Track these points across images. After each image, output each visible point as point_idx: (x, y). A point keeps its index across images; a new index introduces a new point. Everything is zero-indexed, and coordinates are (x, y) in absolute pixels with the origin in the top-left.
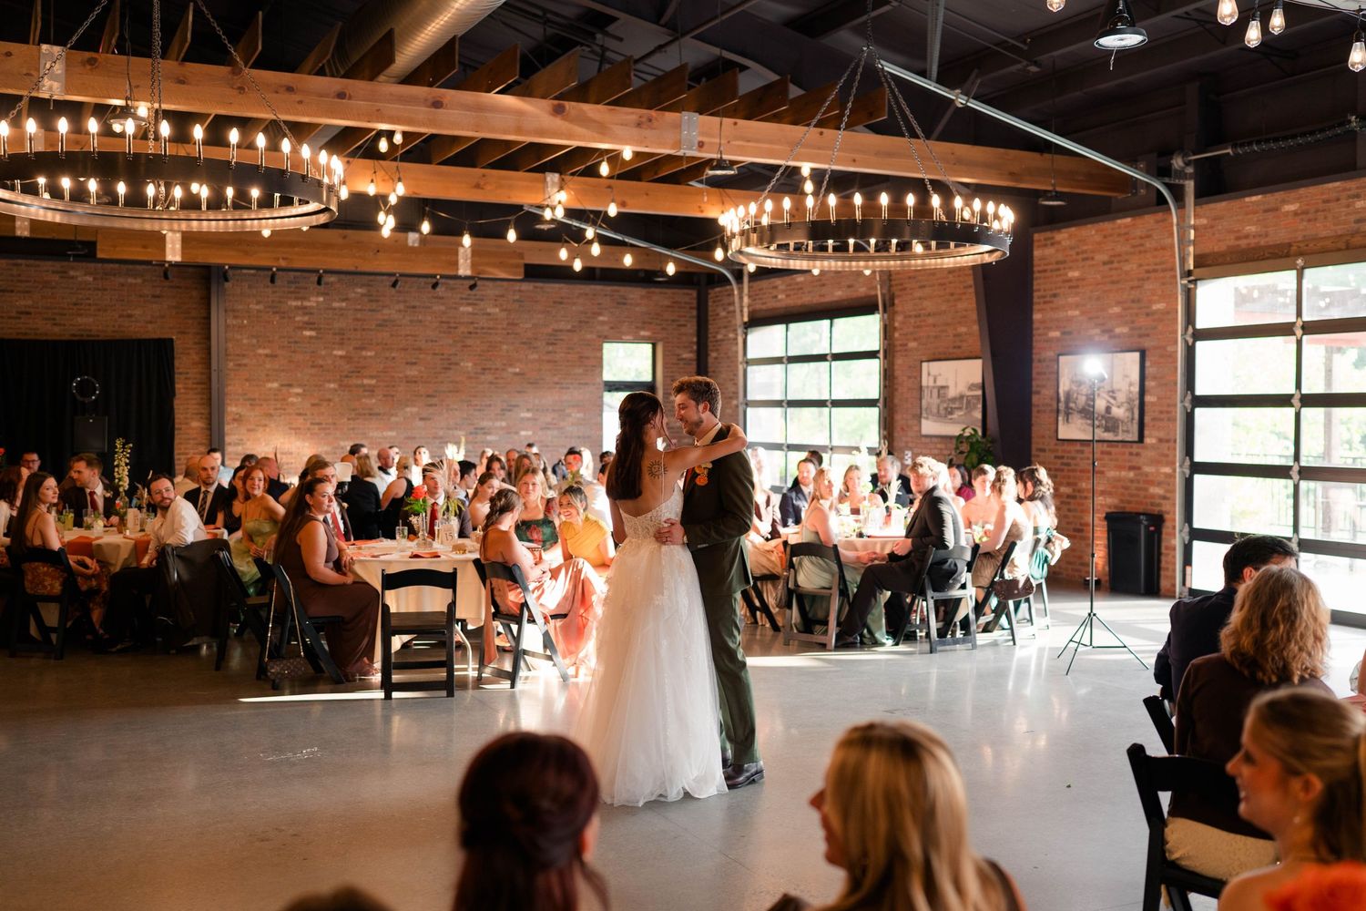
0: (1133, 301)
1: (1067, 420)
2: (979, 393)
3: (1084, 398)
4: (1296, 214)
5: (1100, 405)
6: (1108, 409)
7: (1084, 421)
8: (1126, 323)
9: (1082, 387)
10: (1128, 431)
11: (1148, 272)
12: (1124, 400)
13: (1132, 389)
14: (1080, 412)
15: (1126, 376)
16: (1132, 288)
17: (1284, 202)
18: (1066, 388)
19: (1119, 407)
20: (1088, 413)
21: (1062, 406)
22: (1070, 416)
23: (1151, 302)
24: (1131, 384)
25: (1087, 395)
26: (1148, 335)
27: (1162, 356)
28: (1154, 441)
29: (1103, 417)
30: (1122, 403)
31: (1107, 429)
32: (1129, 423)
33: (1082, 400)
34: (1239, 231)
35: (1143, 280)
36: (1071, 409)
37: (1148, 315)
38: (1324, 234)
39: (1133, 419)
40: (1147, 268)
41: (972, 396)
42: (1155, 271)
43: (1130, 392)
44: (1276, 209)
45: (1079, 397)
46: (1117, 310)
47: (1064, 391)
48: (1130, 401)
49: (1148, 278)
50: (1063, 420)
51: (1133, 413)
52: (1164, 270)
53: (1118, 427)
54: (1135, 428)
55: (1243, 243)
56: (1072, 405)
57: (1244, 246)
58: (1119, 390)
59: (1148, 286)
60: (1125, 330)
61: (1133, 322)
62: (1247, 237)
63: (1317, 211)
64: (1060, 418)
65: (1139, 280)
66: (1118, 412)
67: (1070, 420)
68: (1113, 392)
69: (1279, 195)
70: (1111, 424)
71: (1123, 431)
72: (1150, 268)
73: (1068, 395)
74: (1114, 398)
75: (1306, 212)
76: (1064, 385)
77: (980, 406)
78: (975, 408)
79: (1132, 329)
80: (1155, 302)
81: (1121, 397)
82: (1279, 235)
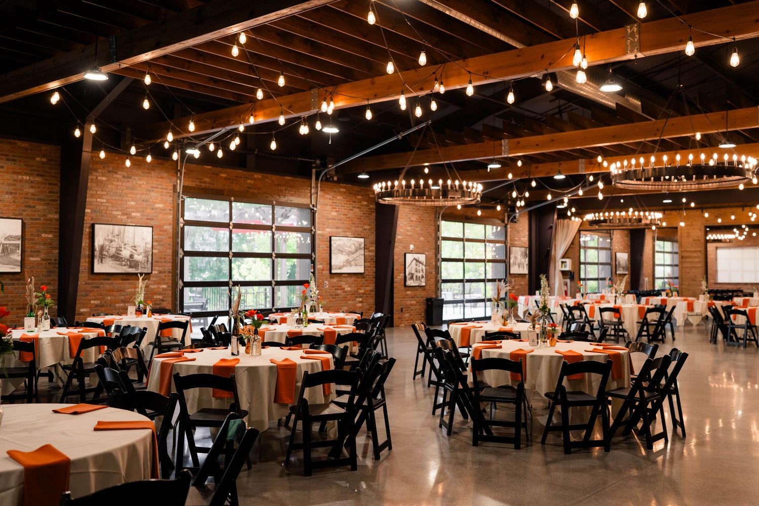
0: (143, 201)
1: (102, 262)
2: (19, 242)
3: (114, 250)
4: (225, 178)
5: (126, 253)
6: (131, 256)
7: (115, 262)
8: (138, 212)
9: (113, 243)
10: (145, 268)
11: (153, 187)
12: (142, 251)
13: (147, 246)
14: (112, 257)
15: (143, 239)
16: (143, 194)
17: (221, 172)
18: (101, 243)
19: (139, 255)
20: (117, 257)
21: (97, 253)
22: (103, 259)
23: (155, 203)
24: (146, 244)
25: (117, 248)
26: (153, 219)
27: (161, 231)
28: (156, 272)
29: (128, 260)
30: (141, 253)
31: (131, 267)
32: (146, 264)
33: (113, 251)
34: (201, 179)
35: (150, 190)
36: (105, 255)
37: (152, 209)
38: (236, 189)
39: (148, 261)
40: (152, 185)
41: (10, 244)
42: (156, 188)
43: (146, 247)
44: (217, 174)
45: (111, 248)
46: (133, 203)
47: (99, 245)
48: (146, 252)
49: (153, 191)
50: (98, 261)
51: (148, 258)
52: (162, 188)
53: (138, 265)
54: (150, 266)
55: (203, 185)
56: (105, 253)
57: (203, 187)
58: (139, 246)
59: (153, 194)
60: (138, 215)
61: (143, 211)
62: (205, 182)
63: (233, 180)
64: (96, 261)
65: (147, 190)
66: (137, 257)
67: (103, 261)
68: (135, 247)
69: (219, 169)
70: (133, 263)
71: (141, 268)
72: (155, 186)
73: (102, 248)
74: (136, 250)
75: (230, 179)
76: (99, 241)
77: (20, 251)
78: (13, 252)
79: (142, 215)
80: (157, 203)
81: (140, 250)
82: (219, 186)
